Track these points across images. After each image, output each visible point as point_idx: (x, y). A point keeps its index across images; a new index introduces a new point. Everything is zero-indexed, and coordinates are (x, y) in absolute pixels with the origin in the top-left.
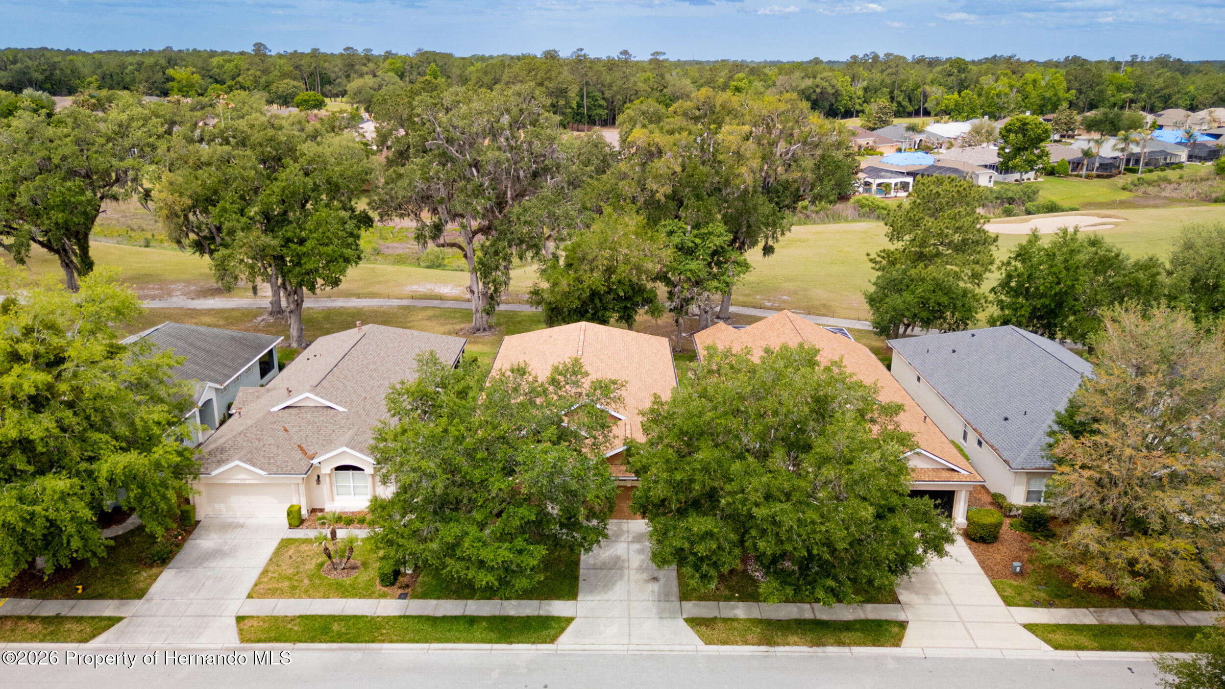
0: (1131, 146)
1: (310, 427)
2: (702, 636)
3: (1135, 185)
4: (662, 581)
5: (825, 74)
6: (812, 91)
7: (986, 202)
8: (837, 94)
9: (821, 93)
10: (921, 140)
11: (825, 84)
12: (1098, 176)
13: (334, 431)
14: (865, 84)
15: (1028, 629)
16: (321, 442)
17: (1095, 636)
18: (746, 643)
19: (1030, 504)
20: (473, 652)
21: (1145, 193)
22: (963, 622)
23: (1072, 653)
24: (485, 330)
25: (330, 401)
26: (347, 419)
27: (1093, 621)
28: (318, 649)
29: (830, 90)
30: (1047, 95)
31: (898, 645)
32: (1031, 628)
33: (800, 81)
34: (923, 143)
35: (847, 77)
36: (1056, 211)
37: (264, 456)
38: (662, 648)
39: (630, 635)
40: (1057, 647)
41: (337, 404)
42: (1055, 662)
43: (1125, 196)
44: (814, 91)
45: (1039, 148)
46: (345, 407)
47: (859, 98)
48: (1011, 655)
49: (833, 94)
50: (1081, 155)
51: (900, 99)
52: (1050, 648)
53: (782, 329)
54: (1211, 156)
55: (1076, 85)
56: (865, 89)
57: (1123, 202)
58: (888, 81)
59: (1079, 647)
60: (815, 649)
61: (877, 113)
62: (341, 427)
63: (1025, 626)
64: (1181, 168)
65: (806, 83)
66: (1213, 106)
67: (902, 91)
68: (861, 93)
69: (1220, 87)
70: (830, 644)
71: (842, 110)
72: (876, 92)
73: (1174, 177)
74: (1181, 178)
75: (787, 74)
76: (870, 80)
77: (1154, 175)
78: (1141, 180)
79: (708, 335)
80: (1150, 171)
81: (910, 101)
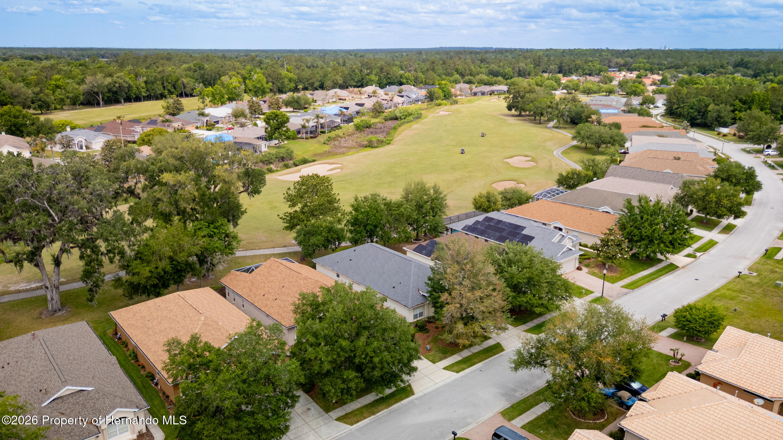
0: (320, 120)
1: (77, 406)
2: (347, 423)
3: (329, 141)
4: (312, 409)
5: (118, 74)
6: (112, 86)
7: (272, 161)
8: (130, 87)
9: (119, 87)
10: (207, 121)
11: (121, 81)
12: (311, 138)
13: (94, 403)
14: (145, 78)
15: (447, 369)
16: (91, 412)
17: (464, 363)
18: (365, 418)
19: (416, 320)
21: (334, 145)
22: (426, 376)
23: (462, 372)
24: (60, 310)
25: (81, 386)
26: (99, 393)
27: (460, 358)
29: (125, 85)
30: (258, 85)
31: (413, 394)
32: (445, 368)
33: (103, 80)
34: (208, 122)
35: (132, 75)
36: (307, 163)
37: (64, 433)
38: (337, 435)
39: (320, 437)
40: (457, 372)
41: (85, 387)
42: (462, 377)
43: (327, 148)
44: (114, 86)
45: (285, 127)
46: (92, 387)
47: (143, 88)
48: (448, 381)
49: (127, 87)
50: (301, 127)
51: (169, 88)
52: (456, 374)
53: (279, 269)
54: (350, 120)
55: (270, 79)
56: (146, 82)
57: (329, 152)
58: (159, 76)
59: (463, 369)
60: (389, 409)
61: (174, 104)
62: (98, 399)
63: (444, 369)
64: (341, 128)
65: (109, 80)
66: (333, 88)
67: (169, 83)
68: (143, 85)
69: (334, 77)
70: (393, 404)
71: (134, 97)
72: (153, 84)
73: (341, 134)
74: (344, 134)
75: (92, 75)
76: (148, 76)
77: (333, 134)
78: (329, 137)
79: (231, 280)
80: (330, 132)
81: (175, 88)
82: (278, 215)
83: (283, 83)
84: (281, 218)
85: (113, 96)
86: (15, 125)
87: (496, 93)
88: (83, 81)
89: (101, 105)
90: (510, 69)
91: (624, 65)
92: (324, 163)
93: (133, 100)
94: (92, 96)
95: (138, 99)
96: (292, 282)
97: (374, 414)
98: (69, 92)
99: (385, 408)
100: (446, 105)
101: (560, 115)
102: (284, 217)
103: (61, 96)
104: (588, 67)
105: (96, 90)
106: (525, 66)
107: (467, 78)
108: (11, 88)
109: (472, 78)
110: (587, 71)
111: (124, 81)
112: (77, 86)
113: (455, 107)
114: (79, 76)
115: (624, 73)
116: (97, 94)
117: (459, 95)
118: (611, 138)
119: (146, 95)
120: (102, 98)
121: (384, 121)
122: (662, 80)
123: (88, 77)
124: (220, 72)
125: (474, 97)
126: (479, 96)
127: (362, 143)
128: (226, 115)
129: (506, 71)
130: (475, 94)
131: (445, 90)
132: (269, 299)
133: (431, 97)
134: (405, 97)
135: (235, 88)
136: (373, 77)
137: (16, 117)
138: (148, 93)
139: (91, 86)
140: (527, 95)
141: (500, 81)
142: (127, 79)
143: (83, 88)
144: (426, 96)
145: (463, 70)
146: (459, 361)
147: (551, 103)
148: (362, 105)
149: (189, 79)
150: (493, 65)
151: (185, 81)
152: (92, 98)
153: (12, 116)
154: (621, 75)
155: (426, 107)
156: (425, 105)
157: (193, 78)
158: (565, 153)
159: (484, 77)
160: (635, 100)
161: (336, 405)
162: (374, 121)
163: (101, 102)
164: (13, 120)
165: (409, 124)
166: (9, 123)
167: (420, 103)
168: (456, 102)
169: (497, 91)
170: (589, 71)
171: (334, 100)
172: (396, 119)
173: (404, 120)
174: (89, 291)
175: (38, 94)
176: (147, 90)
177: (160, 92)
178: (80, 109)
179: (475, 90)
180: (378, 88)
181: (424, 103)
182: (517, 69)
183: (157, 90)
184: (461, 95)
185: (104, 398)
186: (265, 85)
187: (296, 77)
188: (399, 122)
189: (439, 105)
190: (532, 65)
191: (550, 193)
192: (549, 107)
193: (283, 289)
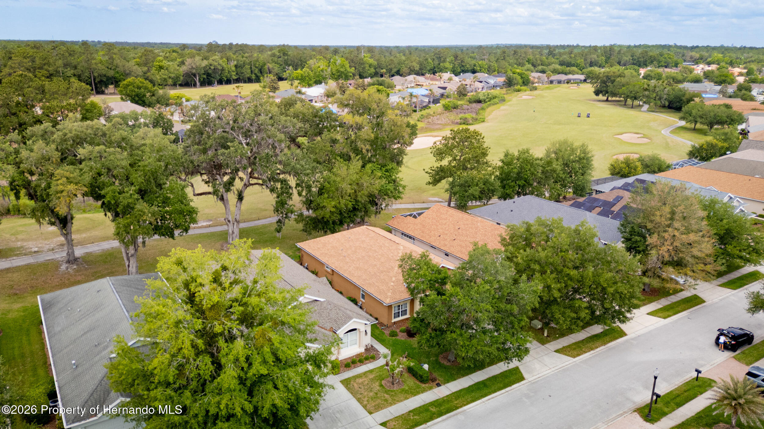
1: (314, 314)
2: (569, 356)
3: (422, 119)
6: (208, 68)
8: (223, 70)
9: (214, 69)
11: (216, 64)
13: (329, 313)
14: (235, 63)
15: (651, 315)
16: (328, 321)
18: (585, 352)
20: (502, 395)
21: (428, 122)
23: (669, 319)
25: (315, 296)
26: (330, 304)
28: (438, 422)
29: (220, 68)
30: (342, 70)
31: (626, 335)
33: (201, 62)
35: (224, 59)
38: (561, 366)
39: (545, 365)
40: (665, 318)
42: (671, 323)
44: (210, 68)
47: (233, 72)
48: (654, 327)
51: (256, 72)
52: (663, 320)
53: (448, 213)
54: (436, 101)
55: (353, 64)
56: (236, 66)
57: (426, 128)
58: (247, 61)
59: (669, 316)
60: (606, 346)
61: (271, 83)
62: (331, 310)
63: (648, 314)
64: (430, 108)
65: (205, 63)
66: (409, 74)
67: (256, 67)
68: (234, 69)
69: (410, 64)
70: (609, 342)
71: (225, 79)
72: (242, 68)
73: (432, 113)
74: (434, 113)
75: (191, 58)
76: (238, 61)
77: (424, 112)
78: (422, 115)
79: (398, 223)
80: (421, 111)
81: (261, 72)
82: (424, 170)
83: (364, 68)
84: (426, 172)
85: (207, 78)
86: (137, 95)
87: (572, 82)
88: (183, 63)
89: (198, 86)
90: (583, 60)
91: (701, 58)
92: (428, 136)
93: (224, 83)
94: (190, 77)
95: (228, 82)
96: (467, 225)
97: (592, 349)
98: (170, 73)
99: (602, 345)
100: (525, 91)
101: (657, 97)
102: (430, 171)
103: (164, 77)
104: (664, 59)
105: (194, 71)
106: (597, 59)
107: (540, 68)
108: (124, 66)
109: (544, 67)
110: (663, 64)
111: (219, 64)
112: (178, 68)
113: (535, 92)
114: (178, 59)
115: (701, 66)
116: (195, 75)
117: (536, 83)
118: (727, 117)
119: (236, 78)
120: (199, 79)
121: (468, 103)
122: (747, 72)
123: (187, 59)
124: (302, 59)
125: (551, 85)
126: (555, 85)
127: (456, 121)
128: (319, 94)
129: (578, 62)
130: (551, 82)
131: (523, 76)
132: (446, 240)
133: (509, 83)
134: (484, 82)
135: (322, 71)
136: (447, 65)
137: (139, 88)
138: (238, 77)
139: (190, 67)
140: (619, 79)
141: (573, 71)
142: (221, 62)
143: (184, 69)
144: (505, 82)
145: (534, 60)
146: (661, 308)
147: (648, 85)
148: (444, 88)
149: (274, 64)
150: (565, 56)
151: (271, 66)
152: (191, 79)
153: (136, 86)
154: (698, 68)
155: (505, 92)
156: (504, 90)
157: (278, 64)
158: (673, 132)
159: (558, 67)
160: (731, 88)
161: (549, 338)
162: (460, 103)
163: (198, 84)
164: (136, 90)
165: (495, 106)
166: (134, 93)
167: (498, 88)
168: (535, 89)
169: (574, 80)
170: (665, 63)
171: (413, 85)
172: (479, 101)
173: (488, 103)
174: (277, 222)
175: (146, 73)
176: (237, 74)
177: (248, 76)
178: (179, 89)
179: (552, 78)
180: (453, 75)
181: (502, 88)
182: (589, 61)
183: (246, 73)
184: (538, 82)
185: (336, 309)
186: (349, 69)
187: (376, 63)
188: (484, 105)
189: (519, 91)
190: (603, 58)
191: (686, 164)
192: (646, 90)
193: (460, 231)
